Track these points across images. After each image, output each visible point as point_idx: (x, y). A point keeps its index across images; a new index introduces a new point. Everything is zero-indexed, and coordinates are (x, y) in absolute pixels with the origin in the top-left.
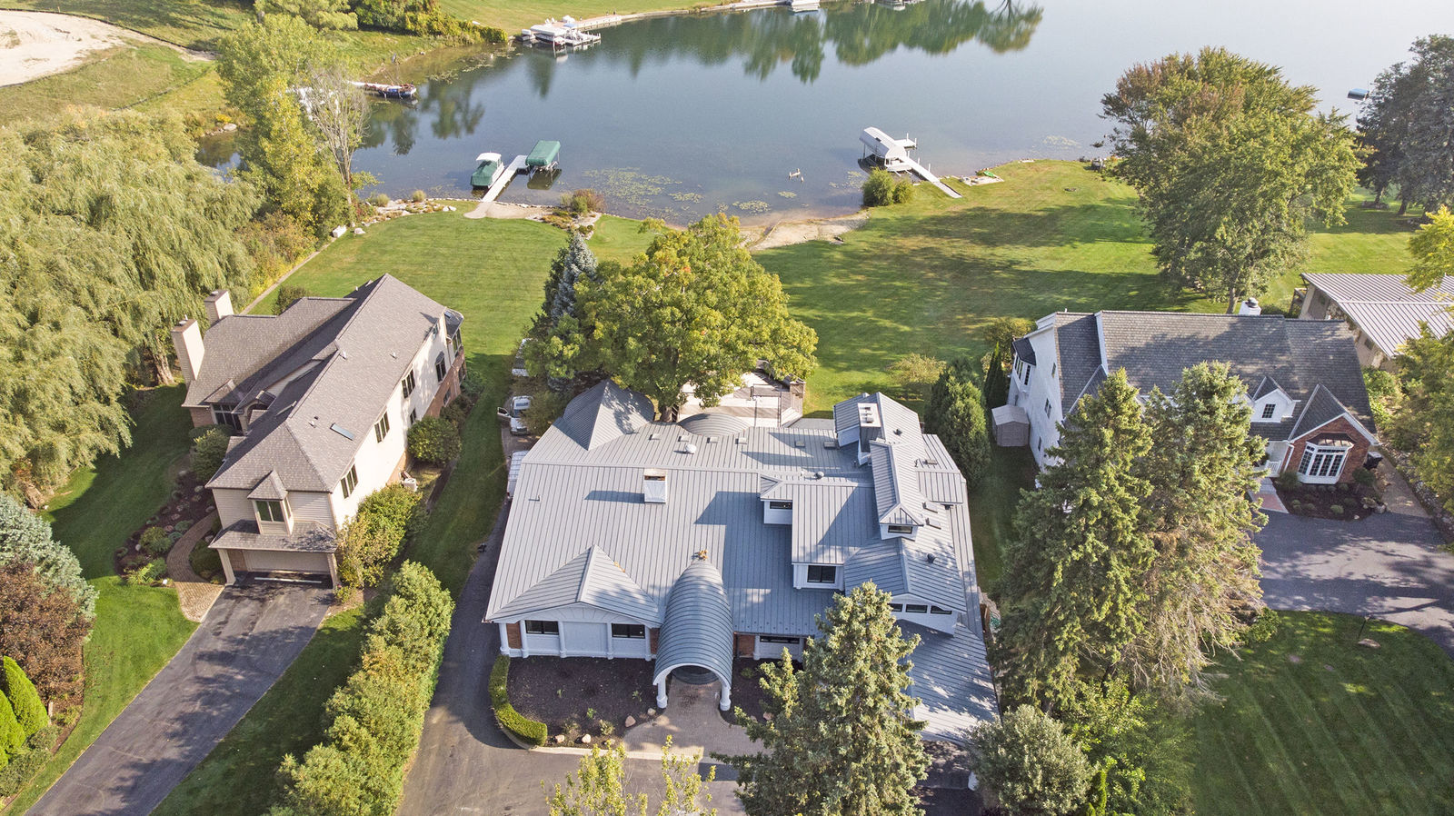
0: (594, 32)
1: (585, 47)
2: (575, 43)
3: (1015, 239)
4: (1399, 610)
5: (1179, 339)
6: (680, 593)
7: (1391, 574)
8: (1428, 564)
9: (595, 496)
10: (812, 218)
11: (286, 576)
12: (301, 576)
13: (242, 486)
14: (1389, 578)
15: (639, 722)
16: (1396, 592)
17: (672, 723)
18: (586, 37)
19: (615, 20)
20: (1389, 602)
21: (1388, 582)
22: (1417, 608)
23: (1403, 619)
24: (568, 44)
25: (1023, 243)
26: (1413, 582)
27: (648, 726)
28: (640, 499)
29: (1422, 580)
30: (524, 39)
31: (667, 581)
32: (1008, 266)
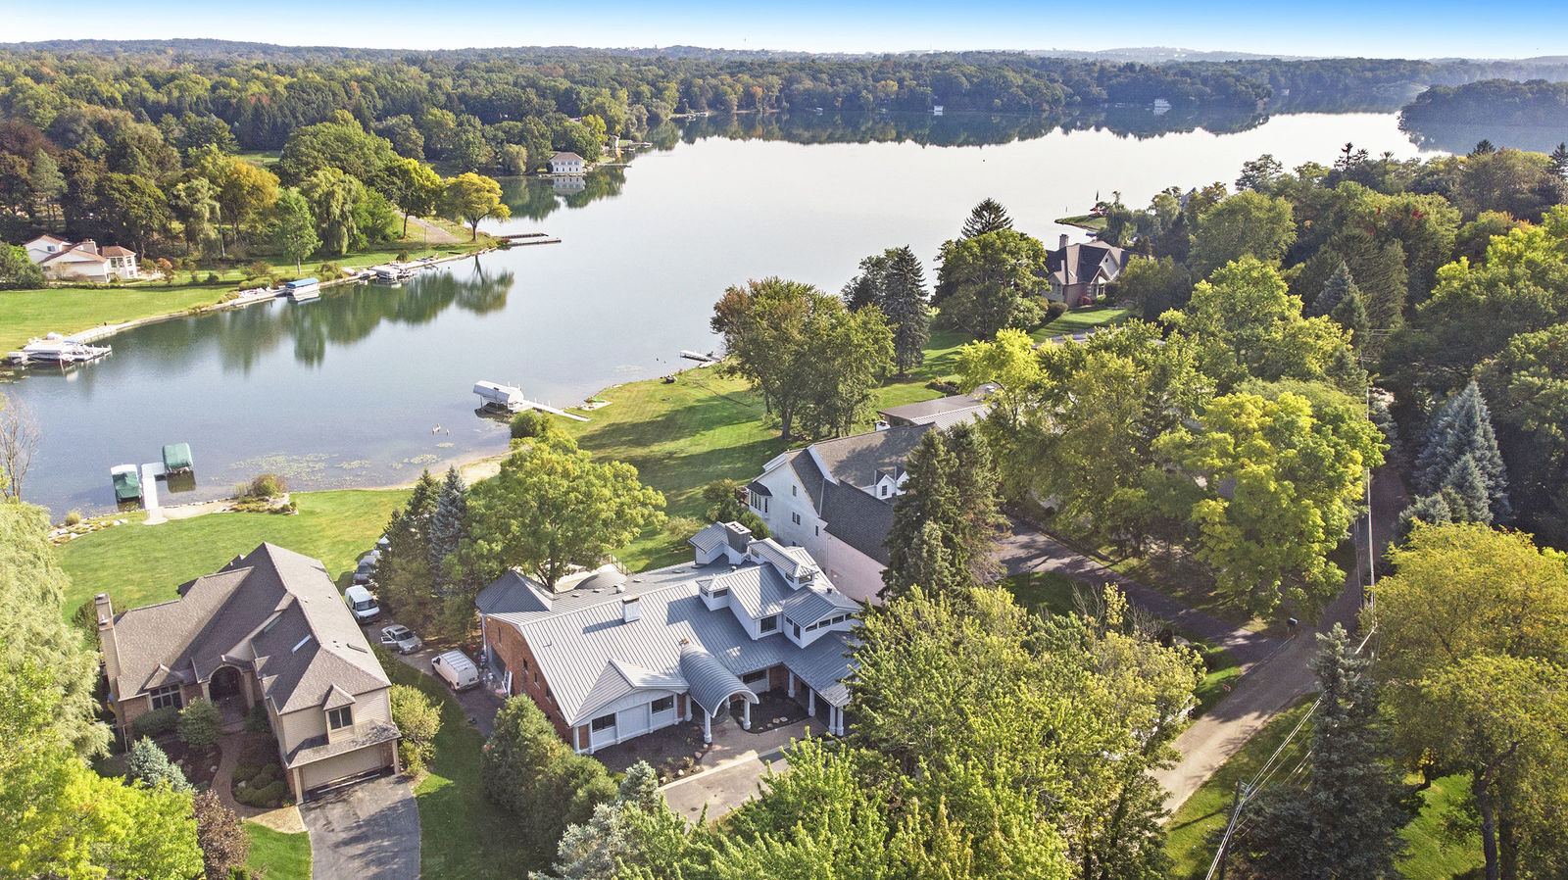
0: (99, 343)
1: (97, 361)
2: (86, 357)
3: (658, 439)
4: (1036, 566)
5: (862, 450)
6: (687, 665)
7: (1022, 551)
8: (1035, 541)
9: (587, 630)
10: (485, 457)
11: (344, 781)
12: (356, 777)
13: (311, 704)
14: (1022, 553)
15: (704, 753)
16: (1030, 559)
17: (723, 746)
18: (96, 351)
19: (110, 330)
20: (1029, 564)
21: (1023, 555)
22: (1044, 562)
23: (1041, 569)
24: (77, 360)
25: (667, 439)
26: (1033, 551)
27: (710, 753)
28: (622, 622)
29: (1037, 549)
30: (15, 361)
31: (675, 662)
32: (670, 455)
